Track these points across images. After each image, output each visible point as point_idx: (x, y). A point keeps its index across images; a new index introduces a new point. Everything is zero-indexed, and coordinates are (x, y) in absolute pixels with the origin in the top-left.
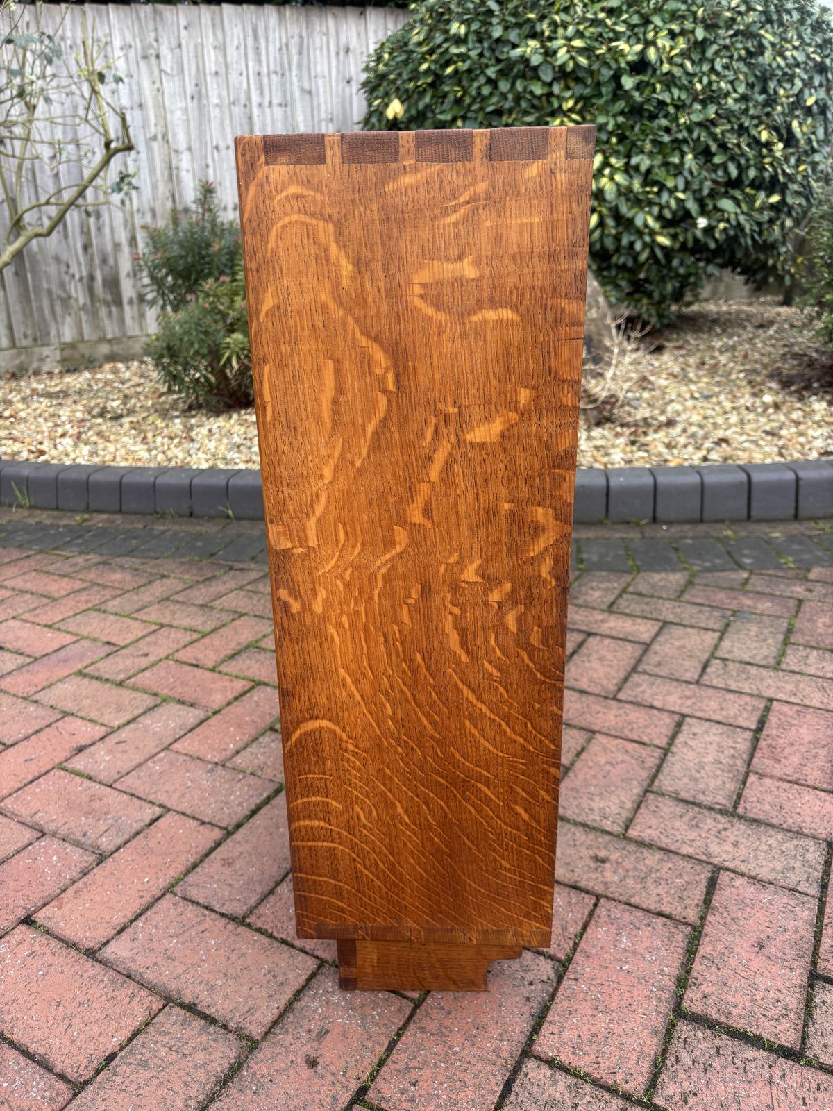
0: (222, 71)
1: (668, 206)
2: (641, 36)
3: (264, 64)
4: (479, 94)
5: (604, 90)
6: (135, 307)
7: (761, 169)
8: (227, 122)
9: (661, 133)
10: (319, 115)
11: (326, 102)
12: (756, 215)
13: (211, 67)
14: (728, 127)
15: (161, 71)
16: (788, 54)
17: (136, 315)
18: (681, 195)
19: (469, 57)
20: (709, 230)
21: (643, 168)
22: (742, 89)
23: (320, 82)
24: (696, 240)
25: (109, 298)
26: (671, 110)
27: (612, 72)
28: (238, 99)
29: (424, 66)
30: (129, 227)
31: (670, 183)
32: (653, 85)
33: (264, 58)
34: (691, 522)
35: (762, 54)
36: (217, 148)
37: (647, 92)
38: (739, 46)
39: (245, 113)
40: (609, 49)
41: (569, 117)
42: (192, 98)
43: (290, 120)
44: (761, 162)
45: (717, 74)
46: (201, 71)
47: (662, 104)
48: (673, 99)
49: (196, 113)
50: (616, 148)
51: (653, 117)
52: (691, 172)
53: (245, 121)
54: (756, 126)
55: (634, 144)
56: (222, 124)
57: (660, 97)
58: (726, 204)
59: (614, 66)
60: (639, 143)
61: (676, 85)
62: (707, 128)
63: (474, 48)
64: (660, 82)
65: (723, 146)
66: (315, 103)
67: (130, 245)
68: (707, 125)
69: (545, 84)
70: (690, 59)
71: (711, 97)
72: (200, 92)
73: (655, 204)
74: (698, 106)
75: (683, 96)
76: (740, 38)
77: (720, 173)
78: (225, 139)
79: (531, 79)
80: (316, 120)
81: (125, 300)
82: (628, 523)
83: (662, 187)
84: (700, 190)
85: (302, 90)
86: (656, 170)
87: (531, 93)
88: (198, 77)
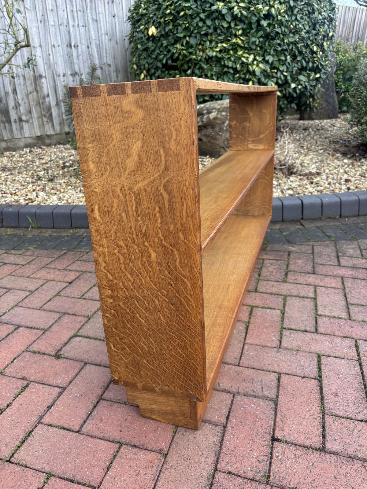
0: (55, 9)
1: (281, 78)
2: (268, 3)
3: (75, 6)
4: (197, 25)
5: (253, 26)
6: (18, 124)
7: (314, 62)
8: (58, 33)
9: (277, 46)
10: (101, 32)
11: (104, 26)
12: (311, 83)
13: (49, 7)
14: (302, 44)
15: (25, 8)
16: (323, 13)
17: (18, 128)
18: (285, 74)
19: (191, 8)
20: (295, 89)
21: (270, 61)
22: (307, 28)
23: (101, 16)
24: (290, 93)
25: (4, 119)
26: (282, 36)
27: (257, 18)
28: (63, 23)
29: (168, 11)
30: (12, 84)
31: (281, 68)
32: (274, 25)
33: (74, 4)
34: (355, 216)
35: (314, 13)
36: (54, 46)
37: (271, 28)
38: (306, 9)
39: (66, 30)
40: (255, 8)
41: (239, 38)
42: (41, 21)
43: (88, 33)
44: (313, 60)
45: (298, 21)
46: (45, 8)
47: (277, 33)
48: (282, 31)
49: (43, 29)
50: (259, 52)
51: (273, 39)
52: (289, 64)
53: (67, 33)
54: (312, 44)
55: (266, 51)
56: (56, 35)
57: (277, 30)
58: (301, 77)
59: (258, 16)
60: (268, 50)
61: (283, 25)
62: (295, 45)
63: (193, 4)
64: (276, 24)
65: (301, 53)
66: (99, 26)
67: (13, 93)
68: (295, 43)
69: (227, 22)
70: (287, 14)
71: (296, 31)
72: (44, 19)
73: (275, 77)
74: (291, 35)
75: (286, 31)
76: (305, 6)
77: (299, 64)
78: (57, 42)
79: (221, 20)
80: (100, 34)
81: (12, 120)
82: (331, 218)
83: (278, 69)
84: (292, 71)
85: (93, 19)
86: (275, 62)
87: (222, 26)
88: (43, 11)
